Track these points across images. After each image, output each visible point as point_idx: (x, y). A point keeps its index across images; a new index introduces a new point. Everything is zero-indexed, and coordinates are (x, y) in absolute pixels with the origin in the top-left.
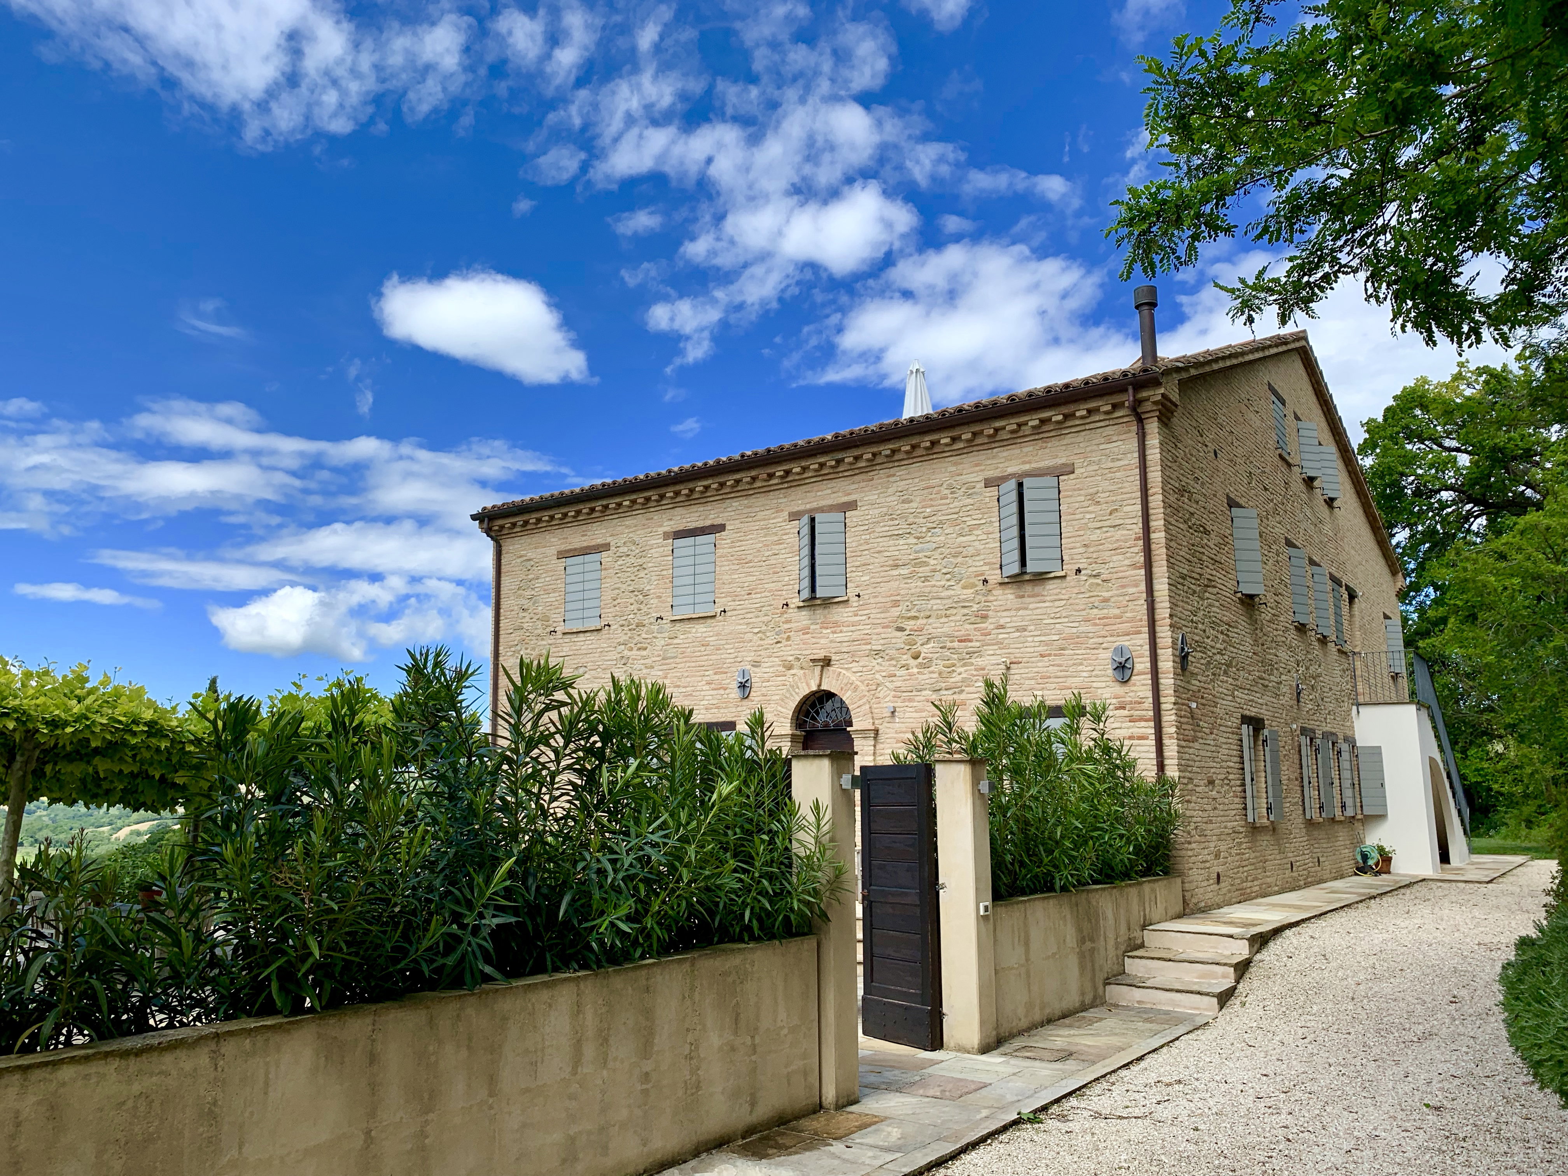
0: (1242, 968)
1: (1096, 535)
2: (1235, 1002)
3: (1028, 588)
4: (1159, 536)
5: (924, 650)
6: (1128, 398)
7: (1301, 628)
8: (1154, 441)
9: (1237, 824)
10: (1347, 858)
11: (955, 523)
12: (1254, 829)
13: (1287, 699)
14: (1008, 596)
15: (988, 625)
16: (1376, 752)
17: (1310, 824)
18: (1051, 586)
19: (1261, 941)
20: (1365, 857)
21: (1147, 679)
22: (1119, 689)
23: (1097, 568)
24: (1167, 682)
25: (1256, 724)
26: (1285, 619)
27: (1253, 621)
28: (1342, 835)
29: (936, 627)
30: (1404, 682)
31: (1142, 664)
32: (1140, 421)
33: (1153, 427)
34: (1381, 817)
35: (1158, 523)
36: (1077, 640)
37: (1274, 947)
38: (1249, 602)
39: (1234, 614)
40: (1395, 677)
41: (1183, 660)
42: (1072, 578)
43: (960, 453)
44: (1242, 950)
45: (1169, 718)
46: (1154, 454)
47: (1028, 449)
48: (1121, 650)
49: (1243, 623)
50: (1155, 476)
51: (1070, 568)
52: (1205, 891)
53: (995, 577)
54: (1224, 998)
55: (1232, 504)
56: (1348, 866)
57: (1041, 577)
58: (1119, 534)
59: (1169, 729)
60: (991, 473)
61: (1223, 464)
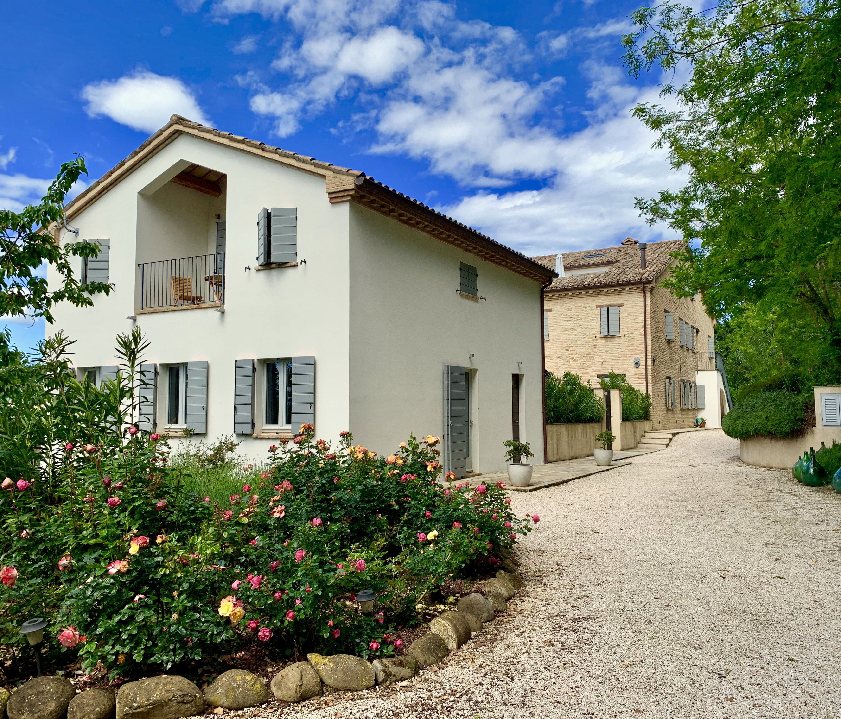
0: (671, 440)
1: (630, 325)
2: (669, 447)
3: (609, 340)
4: (649, 327)
5: (575, 357)
6: (641, 286)
7: (682, 347)
8: (648, 299)
9: (664, 408)
10: (692, 422)
11: (586, 318)
12: (668, 410)
13: (677, 370)
14: (603, 342)
15: (596, 350)
16: (703, 387)
17: (682, 409)
18: (616, 340)
19: (674, 434)
20: (697, 421)
21: (644, 367)
22: (636, 370)
23: (630, 335)
24: (650, 368)
25: (669, 378)
26: (678, 345)
27: (669, 347)
28: (691, 414)
29: (579, 350)
30: (714, 361)
31: (643, 363)
32: (645, 293)
33: (648, 295)
34: (703, 409)
35: (648, 323)
36: (624, 355)
37: (677, 436)
38: (669, 341)
39: (665, 346)
40: (711, 359)
41: (654, 361)
42: (623, 337)
43: (588, 296)
44: (670, 436)
45: (650, 378)
46: (648, 303)
47: (610, 297)
48: (637, 359)
49: (667, 349)
50: (648, 309)
51: (622, 334)
52: (657, 426)
53: (599, 335)
54: (667, 445)
55: (666, 311)
56: (692, 424)
57: (613, 337)
58: (637, 325)
59: (650, 381)
60: (598, 304)
61: (664, 299)
